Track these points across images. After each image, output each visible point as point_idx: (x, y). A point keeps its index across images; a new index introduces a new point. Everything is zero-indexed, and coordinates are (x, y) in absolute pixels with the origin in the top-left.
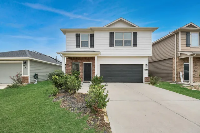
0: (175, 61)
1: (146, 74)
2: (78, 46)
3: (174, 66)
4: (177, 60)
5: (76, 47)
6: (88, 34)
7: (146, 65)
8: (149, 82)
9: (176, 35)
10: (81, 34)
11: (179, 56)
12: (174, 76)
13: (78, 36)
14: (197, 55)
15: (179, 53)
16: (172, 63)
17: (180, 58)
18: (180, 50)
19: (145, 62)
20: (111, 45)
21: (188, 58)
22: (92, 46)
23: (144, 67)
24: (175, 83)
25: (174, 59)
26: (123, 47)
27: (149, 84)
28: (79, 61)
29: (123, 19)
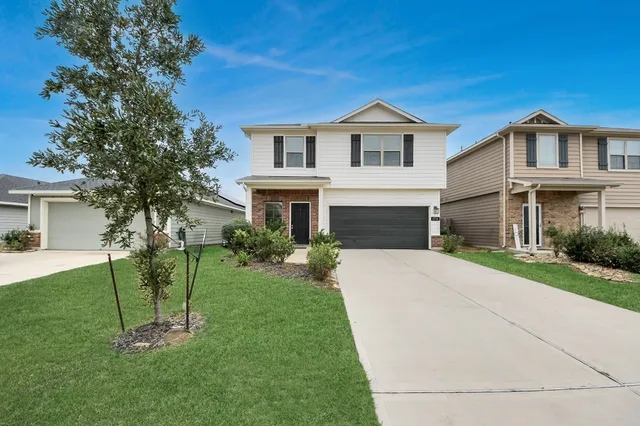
0: (503, 198)
1: (434, 229)
2: (278, 164)
3: (500, 211)
4: (508, 198)
5: (275, 167)
6: (303, 137)
7: (436, 208)
8: (441, 248)
9: (504, 140)
10: (286, 137)
11: (511, 187)
12: (501, 234)
13: (279, 143)
14: (542, 187)
15: (511, 181)
16: (498, 205)
17: (512, 192)
18: (512, 175)
19: (433, 202)
20: (355, 162)
21: (526, 193)
22: (311, 163)
23: (431, 214)
24: (504, 251)
25: (500, 194)
26: (382, 167)
27: (441, 251)
28: (281, 198)
29: (382, 103)
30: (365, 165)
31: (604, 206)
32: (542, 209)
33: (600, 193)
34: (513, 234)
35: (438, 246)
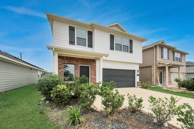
0: (154, 69)
1: (137, 79)
2: (72, 42)
3: (153, 72)
4: (156, 68)
5: (70, 44)
6: (86, 30)
7: (138, 71)
8: (140, 87)
9: (155, 49)
10: (76, 28)
11: (158, 64)
12: (153, 80)
13: (72, 29)
14: (172, 65)
15: (158, 62)
16: (151, 70)
17: (158, 66)
18: (158, 60)
19: (136, 68)
21: (165, 67)
23: (137, 73)
24: (155, 87)
25: (152, 67)
26: (122, 52)
27: (141, 88)
28: (74, 62)
29: (119, 24)
30: (116, 50)
31: (180, 72)
32: (163, 72)
33: (179, 68)
34: (158, 81)
35: (139, 86)
